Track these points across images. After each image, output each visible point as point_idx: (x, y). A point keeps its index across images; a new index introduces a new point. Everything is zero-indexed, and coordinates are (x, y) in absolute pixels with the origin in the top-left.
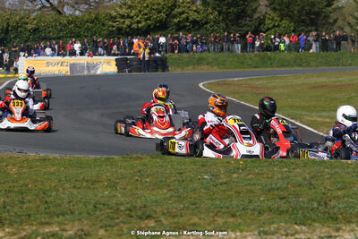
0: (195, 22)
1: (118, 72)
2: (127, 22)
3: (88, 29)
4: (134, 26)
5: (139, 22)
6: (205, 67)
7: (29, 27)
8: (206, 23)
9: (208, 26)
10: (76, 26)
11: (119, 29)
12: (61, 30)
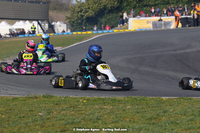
1: (182, 27)
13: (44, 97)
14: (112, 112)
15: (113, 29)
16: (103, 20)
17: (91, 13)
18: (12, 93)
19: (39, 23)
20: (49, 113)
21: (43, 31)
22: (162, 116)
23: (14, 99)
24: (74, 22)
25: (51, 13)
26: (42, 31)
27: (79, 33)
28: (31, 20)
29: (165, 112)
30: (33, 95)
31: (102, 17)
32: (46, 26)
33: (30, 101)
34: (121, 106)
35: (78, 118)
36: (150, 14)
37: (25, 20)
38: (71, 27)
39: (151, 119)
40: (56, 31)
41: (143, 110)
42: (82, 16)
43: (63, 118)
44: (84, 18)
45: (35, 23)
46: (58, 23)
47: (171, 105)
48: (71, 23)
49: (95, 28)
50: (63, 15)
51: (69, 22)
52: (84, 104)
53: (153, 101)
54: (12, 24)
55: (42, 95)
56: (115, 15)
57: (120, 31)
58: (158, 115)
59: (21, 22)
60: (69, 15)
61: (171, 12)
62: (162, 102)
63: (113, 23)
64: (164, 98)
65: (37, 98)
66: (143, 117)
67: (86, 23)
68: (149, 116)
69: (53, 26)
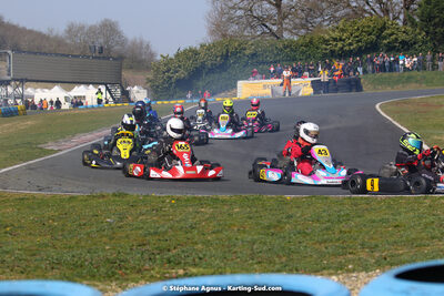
0: (404, 43)
2: (340, 45)
3: (303, 53)
4: (347, 48)
5: (350, 44)
6: (414, 85)
7: (247, 52)
8: (415, 43)
9: (417, 46)
10: (292, 50)
11: (332, 52)
12: (278, 54)
13: (114, 195)
14: (213, 217)
15: (215, 96)
16: (200, 83)
17: (182, 74)
18: (69, 189)
19: (107, 88)
20: (121, 219)
21: (114, 99)
22: (285, 223)
23: (72, 198)
24: (158, 87)
25: (125, 74)
27: (166, 102)
28: (95, 84)
29: (289, 217)
30: (98, 192)
31: (198, 80)
32: (118, 93)
33: (94, 202)
34: (226, 208)
35: (163, 226)
36: (268, 76)
37: (88, 83)
38: (153, 93)
39: (269, 227)
40: (132, 99)
41: (257, 215)
42: (170, 78)
43: (141, 225)
44: (173, 80)
45: (103, 88)
46: (136, 88)
47: (298, 207)
48: (154, 87)
49: (189, 96)
50: (142, 76)
51: (151, 87)
52: (172, 206)
53: (272, 201)
54: (70, 90)
55: (111, 193)
56: (217, 76)
58: (279, 222)
59: (82, 87)
60: (151, 76)
61: (298, 73)
62: (286, 203)
63: (214, 87)
64: (288, 197)
65: (103, 196)
66: (257, 224)
67: (175, 87)
68: (266, 223)
69: (128, 92)
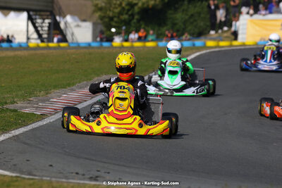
15: (203, 37)
19: (29, 18)
21: (40, 36)
24: (111, 19)
26: (35, 36)
31: (176, 11)
38: (104, 29)
40: (69, 37)
44: (136, 9)
48: (107, 20)
51: (102, 18)
57: (222, 44)
60: (101, 2)
63: (202, 24)
67: (139, 21)
